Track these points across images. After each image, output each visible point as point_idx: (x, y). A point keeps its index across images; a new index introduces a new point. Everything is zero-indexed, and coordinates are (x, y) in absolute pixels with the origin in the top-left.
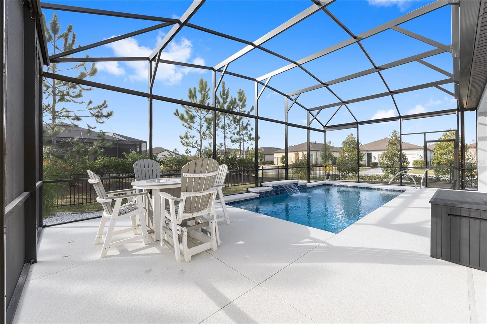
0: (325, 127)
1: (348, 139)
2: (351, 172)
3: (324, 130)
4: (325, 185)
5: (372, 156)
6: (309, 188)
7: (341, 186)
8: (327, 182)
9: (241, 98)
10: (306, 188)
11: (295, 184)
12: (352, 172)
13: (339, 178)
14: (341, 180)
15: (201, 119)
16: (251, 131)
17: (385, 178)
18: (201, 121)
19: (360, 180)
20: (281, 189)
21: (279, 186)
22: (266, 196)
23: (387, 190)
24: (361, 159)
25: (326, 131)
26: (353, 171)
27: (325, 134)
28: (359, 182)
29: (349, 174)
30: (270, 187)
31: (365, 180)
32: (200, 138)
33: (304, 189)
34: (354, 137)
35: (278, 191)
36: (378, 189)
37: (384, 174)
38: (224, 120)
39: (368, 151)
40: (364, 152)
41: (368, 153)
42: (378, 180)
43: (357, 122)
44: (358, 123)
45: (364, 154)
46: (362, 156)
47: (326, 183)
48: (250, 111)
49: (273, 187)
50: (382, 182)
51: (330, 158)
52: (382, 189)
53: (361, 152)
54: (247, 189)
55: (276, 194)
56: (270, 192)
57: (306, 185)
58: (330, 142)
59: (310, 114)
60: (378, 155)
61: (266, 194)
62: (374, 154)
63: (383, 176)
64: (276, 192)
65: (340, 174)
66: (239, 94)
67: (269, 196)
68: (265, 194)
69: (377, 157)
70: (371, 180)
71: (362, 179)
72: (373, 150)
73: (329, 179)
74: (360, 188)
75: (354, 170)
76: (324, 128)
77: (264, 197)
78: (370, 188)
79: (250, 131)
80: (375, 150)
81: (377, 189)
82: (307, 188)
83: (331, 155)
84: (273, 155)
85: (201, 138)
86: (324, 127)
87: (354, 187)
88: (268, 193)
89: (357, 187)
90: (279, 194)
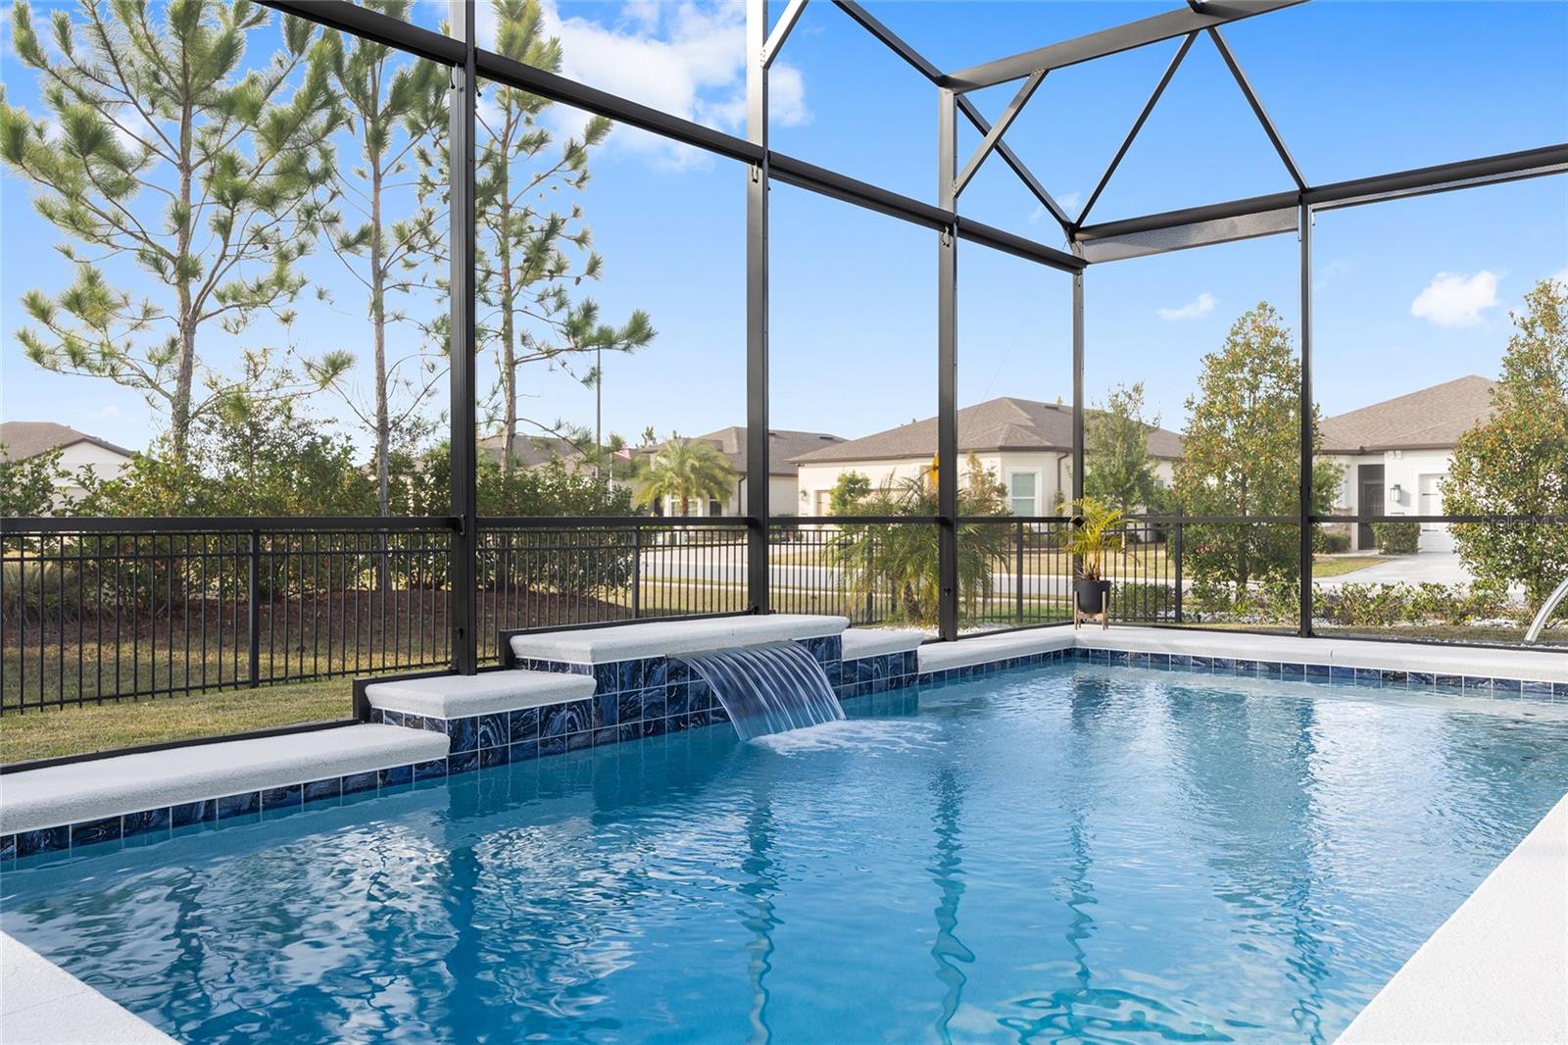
0: (1078, 236)
1: (1239, 339)
2: (1260, 569)
3: (1068, 250)
4: (1070, 655)
5: (1389, 482)
6: (939, 675)
8: (1090, 634)
9: (518, 42)
10: (913, 678)
11: (813, 644)
12: (1265, 572)
13: (1178, 609)
14: (1193, 622)
15: (186, 168)
16: (586, 279)
17: (1479, 607)
18: (187, 181)
19: (1316, 623)
20: (682, 690)
21: (661, 660)
22: (529, 754)
23: (1509, 688)
24: (1323, 498)
25: (1085, 263)
26: (1273, 559)
27: (1078, 287)
28: (1307, 632)
29: (1242, 580)
30: (577, 669)
31: (1350, 622)
32: (178, 315)
33: (897, 684)
34: (1281, 327)
35: (655, 707)
36: (1448, 683)
37: (1470, 579)
38: (377, 189)
39: (1362, 452)
40: (1343, 460)
41: (1361, 467)
42: (1434, 622)
43: (1304, 190)
44: (1305, 197)
45: (1338, 470)
46: (1328, 484)
47: (1074, 641)
48: (580, 140)
49: (598, 670)
50: (1464, 635)
51: (1137, 494)
52: (1473, 684)
53: (1323, 459)
54: (359, 689)
55: (633, 734)
56: (566, 714)
57: (911, 656)
58: (1137, 389)
59: (959, 110)
60: (1422, 476)
61: (532, 731)
62: (1398, 471)
63: (1466, 592)
64: (637, 714)
65: (1187, 583)
66: (502, 12)
67: (552, 749)
68: (516, 736)
69: (1412, 488)
70: (1386, 625)
71: (1327, 615)
72: (1394, 449)
73: (1099, 617)
74: (1319, 673)
75: (1278, 558)
76: (1072, 239)
77: (504, 761)
78: (1386, 675)
79: (578, 280)
80: (1406, 449)
81: (1440, 678)
82: (925, 680)
83: (1144, 477)
84: (795, 476)
85: (186, 306)
86: (1072, 230)
87: (1273, 670)
88: (546, 722)
89: (1294, 671)
90: (658, 729)
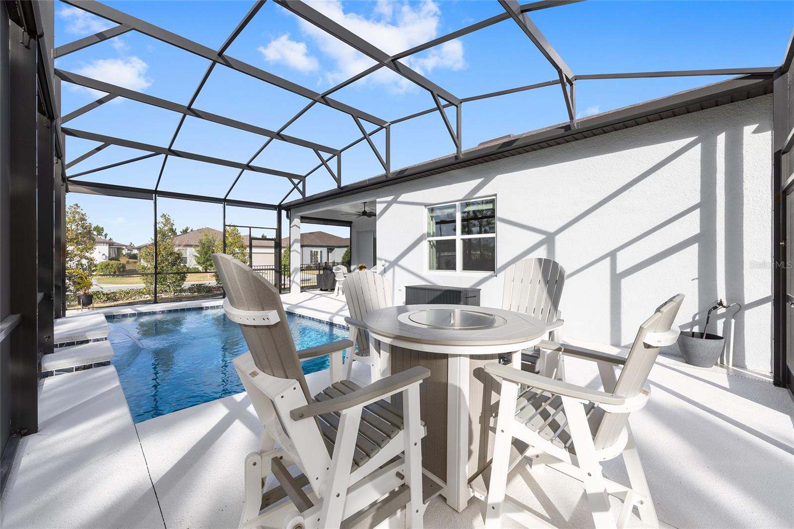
7: (141, 314)
28: (155, 301)
